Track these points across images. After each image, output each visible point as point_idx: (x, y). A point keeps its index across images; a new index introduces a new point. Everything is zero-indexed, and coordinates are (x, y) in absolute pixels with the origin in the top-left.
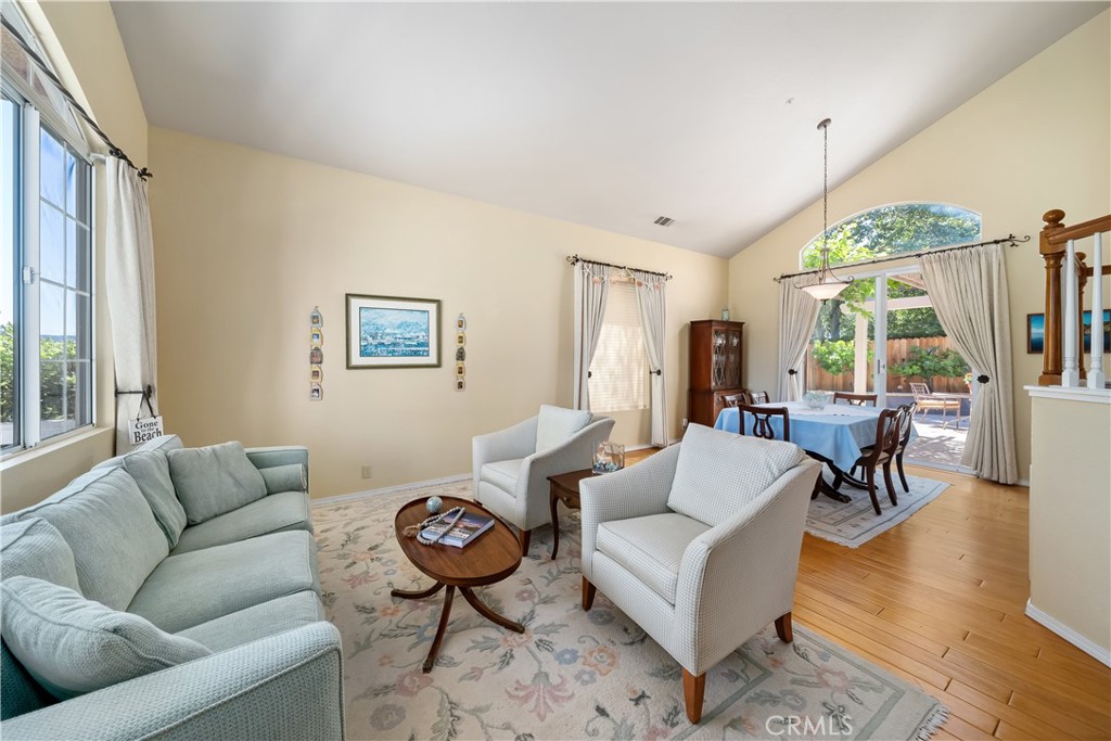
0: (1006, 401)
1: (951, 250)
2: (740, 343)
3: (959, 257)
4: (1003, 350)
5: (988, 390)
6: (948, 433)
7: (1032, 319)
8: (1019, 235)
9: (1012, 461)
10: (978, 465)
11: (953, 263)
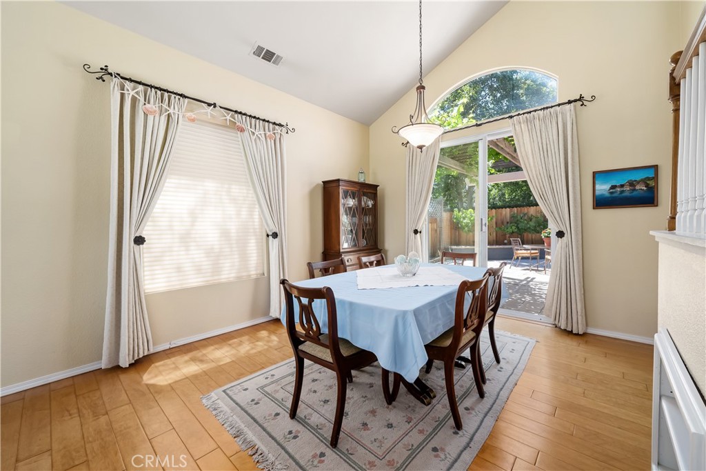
0: (578, 254)
1: (535, 111)
2: (375, 205)
3: (541, 117)
4: (575, 207)
5: (564, 246)
6: (532, 274)
7: (597, 175)
8: (587, 97)
9: (582, 313)
10: (557, 316)
11: (537, 122)
